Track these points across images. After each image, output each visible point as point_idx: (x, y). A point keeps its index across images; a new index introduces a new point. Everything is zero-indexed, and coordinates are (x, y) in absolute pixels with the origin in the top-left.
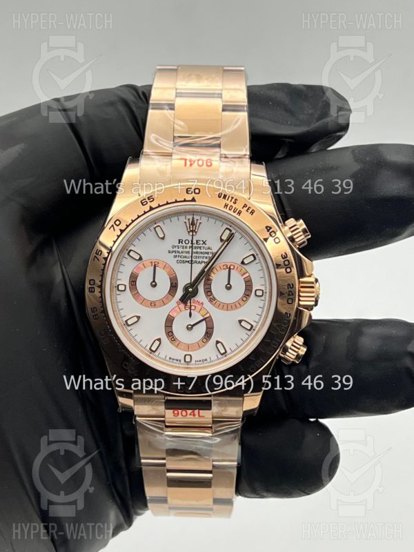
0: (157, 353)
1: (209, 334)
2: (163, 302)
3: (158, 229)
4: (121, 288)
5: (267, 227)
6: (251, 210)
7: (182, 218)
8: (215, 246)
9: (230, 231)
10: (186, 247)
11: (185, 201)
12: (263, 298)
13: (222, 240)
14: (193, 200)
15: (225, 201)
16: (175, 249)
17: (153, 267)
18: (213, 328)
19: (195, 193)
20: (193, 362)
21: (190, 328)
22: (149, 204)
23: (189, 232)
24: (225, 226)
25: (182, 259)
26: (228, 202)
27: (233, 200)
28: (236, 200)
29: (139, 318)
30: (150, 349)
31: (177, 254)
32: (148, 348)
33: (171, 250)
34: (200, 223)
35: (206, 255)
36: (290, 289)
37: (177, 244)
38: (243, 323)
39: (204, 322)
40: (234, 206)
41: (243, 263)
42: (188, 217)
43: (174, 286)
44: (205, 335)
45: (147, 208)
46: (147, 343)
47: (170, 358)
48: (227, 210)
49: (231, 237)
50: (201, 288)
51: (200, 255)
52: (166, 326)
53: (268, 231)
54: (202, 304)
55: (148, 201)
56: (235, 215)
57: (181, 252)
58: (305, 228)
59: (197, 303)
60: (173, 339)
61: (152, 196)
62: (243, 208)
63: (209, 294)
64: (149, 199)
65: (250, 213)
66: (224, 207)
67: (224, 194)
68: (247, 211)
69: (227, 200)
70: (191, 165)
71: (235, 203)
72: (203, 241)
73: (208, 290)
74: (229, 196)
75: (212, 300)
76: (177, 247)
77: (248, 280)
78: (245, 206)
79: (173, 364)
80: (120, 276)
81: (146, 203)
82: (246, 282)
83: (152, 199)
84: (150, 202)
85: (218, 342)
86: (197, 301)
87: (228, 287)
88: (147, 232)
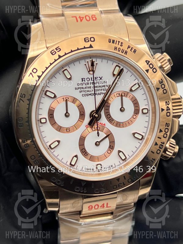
0: (75, 167)
1: (111, 147)
2: (76, 127)
3: (66, 72)
4: (43, 121)
5: (146, 61)
6: (133, 49)
7: (83, 62)
8: (110, 80)
9: (120, 67)
10: (88, 84)
11: (85, 48)
12: (148, 115)
13: (114, 75)
14: (91, 46)
15: (114, 45)
16: (79, 86)
17: (65, 102)
18: (114, 142)
19: (91, 41)
21: (97, 144)
22: (58, 53)
23: (89, 72)
24: (115, 64)
25: (86, 93)
26: (117, 45)
27: (120, 43)
28: (122, 43)
29: (59, 142)
30: (71, 164)
31: (82, 90)
32: (68, 163)
33: (77, 87)
34: (97, 64)
35: (103, 88)
36: (167, 106)
38: (136, 135)
39: (107, 138)
40: (121, 48)
41: (131, 90)
42: (87, 60)
43: (82, 115)
44: (109, 148)
45: (56, 57)
46: (67, 159)
48: (117, 52)
49: (121, 72)
50: (103, 113)
51: (99, 88)
52: (79, 145)
53: (148, 64)
54: (104, 125)
55: (56, 51)
56: (123, 54)
57: (84, 88)
58: (169, 59)
59: (101, 125)
60: (86, 154)
61: (58, 47)
62: (128, 49)
63: (109, 116)
64: (57, 50)
65: (133, 52)
66: (115, 50)
67: (113, 40)
68: (131, 50)
69: (116, 44)
70: (81, 20)
71: (122, 46)
72: (100, 77)
73: (108, 114)
74: (116, 41)
75: (111, 121)
76: (81, 84)
77: (136, 103)
78: (129, 47)
79: (88, 173)
80: (40, 112)
81: (55, 53)
82: (134, 104)
83: (59, 50)
84: (58, 51)
85: (119, 151)
86: (101, 123)
87: (122, 110)
88: (58, 75)
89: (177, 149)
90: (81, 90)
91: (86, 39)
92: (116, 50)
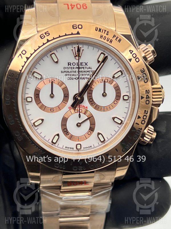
0: (56, 145)
1: (92, 129)
2: (59, 108)
3: (53, 56)
4: (29, 100)
5: (130, 51)
6: (118, 39)
7: (70, 48)
8: (94, 66)
9: (104, 55)
10: (74, 68)
11: (72, 34)
12: (128, 101)
13: (99, 62)
14: (78, 33)
15: (100, 33)
16: (65, 70)
17: (51, 84)
18: (95, 124)
19: (79, 28)
20: (82, 149)
21: (79, 125)
22: (46, 38)
23: (75, 57)
24: (100, 52)
26: (103, 34)
27: (106, 32)
28: (108, 32)
29: (43, 120)
30: (52, 142)
31: (68, 73)
32: (50, 141)
33: (63, 70)
34: (83, 50)
35: (88, 73)
36: (147, 94)
37: (67, 66)
38: (116, 120)
39: (88, 120)
40: (107, 36)
41: (114, 77)
42: (74, 46)
43: (66, 96)
44: (90, 129)
45: (45, 41)
46: (49, 137)
47: (66, 147)
48: (102, 40)
49: (105, 59)
50: (85, 97)
51: (83, 73)
52: (62, 125)
53: (131, 53)
54: (87, 107)
55: (45, 36)
56: (108, 43)
57: (70, 72)
58: (153, 50)
59: (83, 107)
60: (67, 134)
61: (48, 32)
62: (113, 38)
63: (91, 100)
64: (46, 34)
65: (118, 41)
66: (100, 38)
67: (100, 29)
68: (116, 39)
69: (102, 32)
70: (72, 8)
71: (108, 34)
72: (85, 63)
73: (90, 98)
74: (103, 30)
75: (93, 105)
76: (67, 68)
77: (117, 89)
78: (115, 36)
79: (68, 151)
80: (27, 91)
81: (44, 37)
82: (116, 90)
83: (48, 34)
84: (47, 36)
85: (99, 134)
86: (83, 106)
87: (104, 95)
88: (45, 58)
89: (154, 136)
90: (66, 74)
91: (74, 26)
92: (102, 38)
